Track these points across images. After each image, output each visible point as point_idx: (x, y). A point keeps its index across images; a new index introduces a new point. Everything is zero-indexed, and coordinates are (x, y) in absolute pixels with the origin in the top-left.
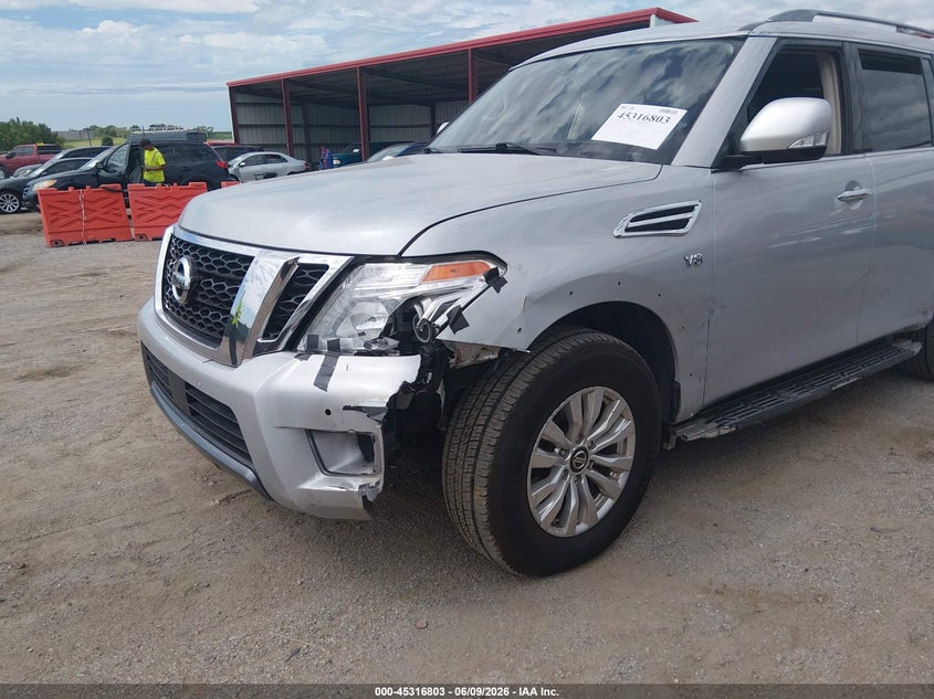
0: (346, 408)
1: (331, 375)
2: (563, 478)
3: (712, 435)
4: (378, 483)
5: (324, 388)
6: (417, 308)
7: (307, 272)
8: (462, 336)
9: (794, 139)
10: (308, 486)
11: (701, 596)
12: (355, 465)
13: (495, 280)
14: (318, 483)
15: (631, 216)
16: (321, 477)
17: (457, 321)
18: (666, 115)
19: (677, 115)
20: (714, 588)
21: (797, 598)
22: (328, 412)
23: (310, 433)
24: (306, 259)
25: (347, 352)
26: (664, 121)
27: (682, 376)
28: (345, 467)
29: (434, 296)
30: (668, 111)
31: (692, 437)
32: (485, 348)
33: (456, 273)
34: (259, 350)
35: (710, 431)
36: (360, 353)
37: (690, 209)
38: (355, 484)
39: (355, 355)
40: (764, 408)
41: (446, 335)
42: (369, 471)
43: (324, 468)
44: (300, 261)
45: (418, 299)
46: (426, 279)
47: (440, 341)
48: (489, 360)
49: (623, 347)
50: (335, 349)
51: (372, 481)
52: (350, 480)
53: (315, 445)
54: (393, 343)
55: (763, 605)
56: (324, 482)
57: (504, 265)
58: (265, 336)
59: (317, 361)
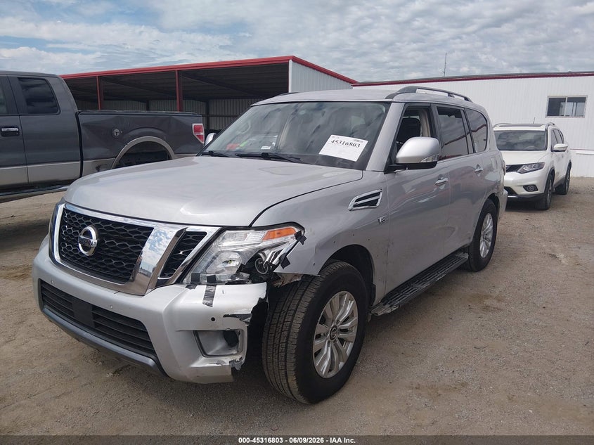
0: (225, 316)
1: (213, 297)
2: (328, 346)
3: (389, 312)
4: (241, 359)
5: (210, 305)
6: (261, 255)
7: (191, 236)
8: (287, 270)
9: (423, 158)
10: (195, 365)
11: (410, 391)
12: (223, 349)
13: (300, 237)
14: (202, 363)
15: (355, 199)
16: (203, 359)
17: (284, 262)
18: (357, 143)
19: (364, 143)
20: (414, 386)
21: (453, 386)
22: (213, 319)
23: (196, 333)
24: (190, 229)
25: (221, 283)
26: (357, 146)
27: (376, 281)
28: (218, 351)
29: (270, 248)
30: (358, 141)
31: (380, 313)
32: (296, 275)
33: (280, 234)
34: (160, 284)
35: (387, 310)
36: (229, 283)
37: (378, 194)
38: (226, 361)
39: (226, 284)
40: (409, 295)
41: (278, 270)
42: (234, 352)
43: (204, 353)
44: (187, 230)
45: (262, 250)
46: (266, 238)
47: (276, 273)
48: (297, 281)
49: (353, 269)
50: (213, 281)
51: (237, 358)
52: (223, 359)
53: (199, 340)
54: (246, 275)
55: (440, 392)
56: (205, 362)
57: (303, 229)
58: (162, 275)
59: (201, 289)
